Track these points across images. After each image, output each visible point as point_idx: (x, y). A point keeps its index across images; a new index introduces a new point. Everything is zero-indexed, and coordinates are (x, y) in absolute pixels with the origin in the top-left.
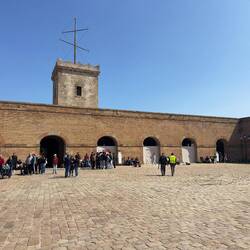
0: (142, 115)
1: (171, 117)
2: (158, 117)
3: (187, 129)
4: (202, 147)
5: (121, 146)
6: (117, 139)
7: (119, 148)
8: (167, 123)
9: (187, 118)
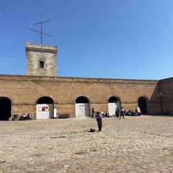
0: (75, 80)
1: (99, 81)
2: (88, 81)
3: (113, 89)
4: (126, 103)
5: (57, 103)
6: (53, 99)
7: (55, 105)
8: (96, 86)
9: (113, 81)
